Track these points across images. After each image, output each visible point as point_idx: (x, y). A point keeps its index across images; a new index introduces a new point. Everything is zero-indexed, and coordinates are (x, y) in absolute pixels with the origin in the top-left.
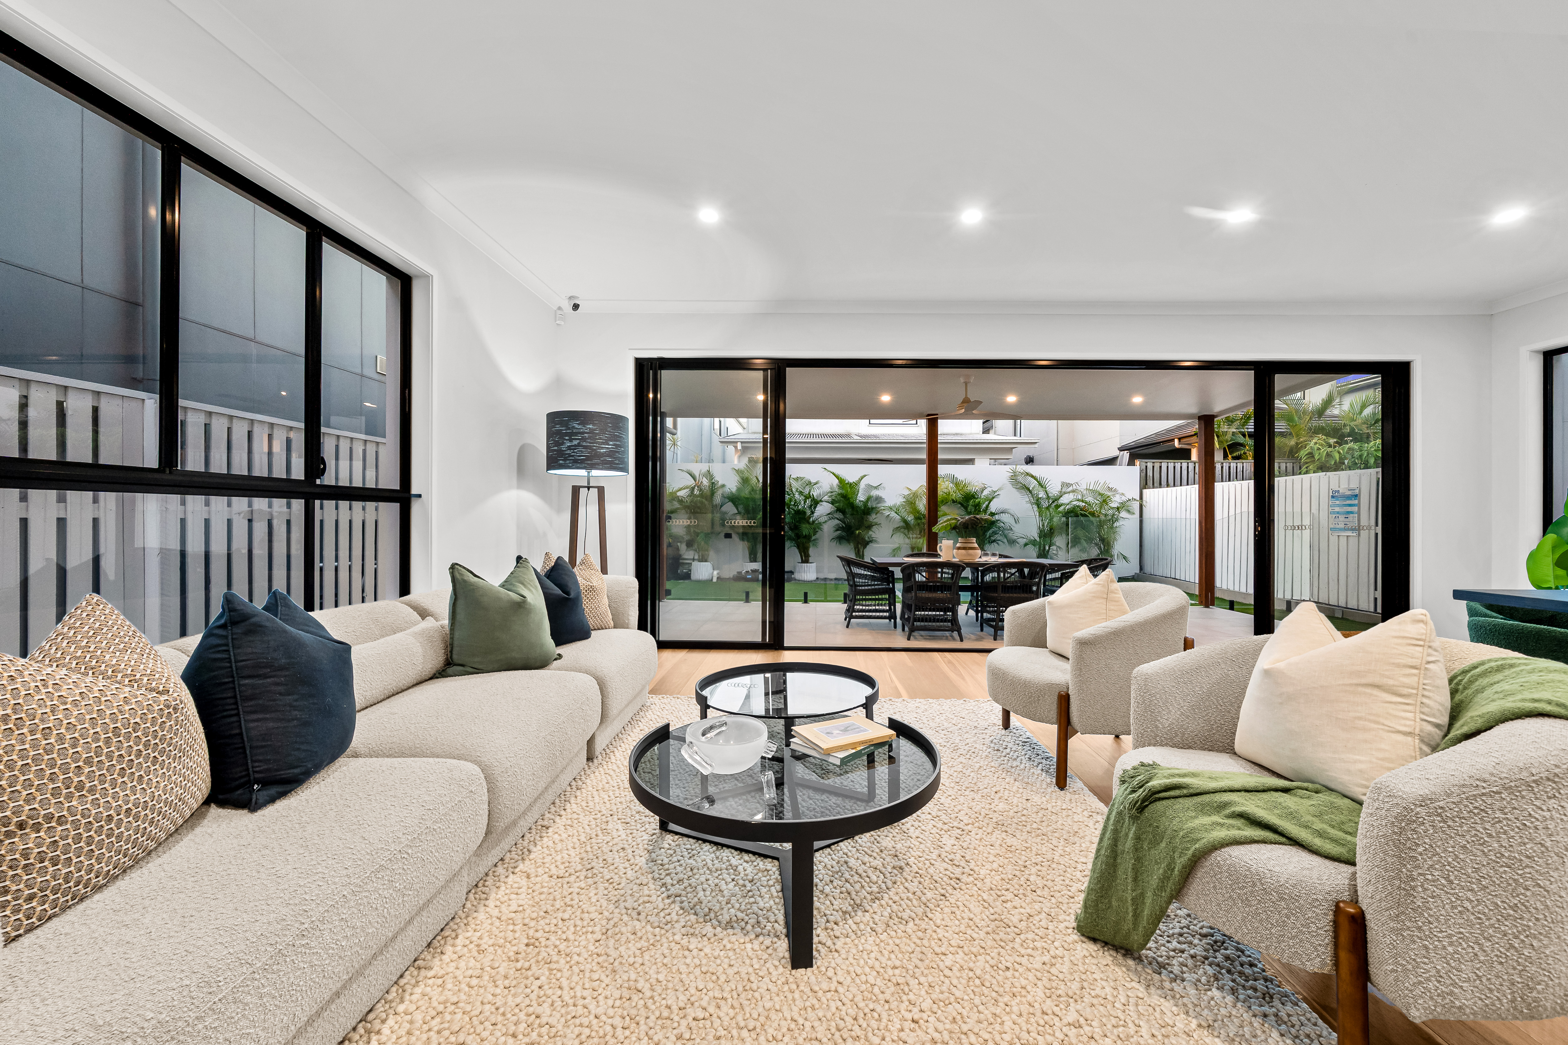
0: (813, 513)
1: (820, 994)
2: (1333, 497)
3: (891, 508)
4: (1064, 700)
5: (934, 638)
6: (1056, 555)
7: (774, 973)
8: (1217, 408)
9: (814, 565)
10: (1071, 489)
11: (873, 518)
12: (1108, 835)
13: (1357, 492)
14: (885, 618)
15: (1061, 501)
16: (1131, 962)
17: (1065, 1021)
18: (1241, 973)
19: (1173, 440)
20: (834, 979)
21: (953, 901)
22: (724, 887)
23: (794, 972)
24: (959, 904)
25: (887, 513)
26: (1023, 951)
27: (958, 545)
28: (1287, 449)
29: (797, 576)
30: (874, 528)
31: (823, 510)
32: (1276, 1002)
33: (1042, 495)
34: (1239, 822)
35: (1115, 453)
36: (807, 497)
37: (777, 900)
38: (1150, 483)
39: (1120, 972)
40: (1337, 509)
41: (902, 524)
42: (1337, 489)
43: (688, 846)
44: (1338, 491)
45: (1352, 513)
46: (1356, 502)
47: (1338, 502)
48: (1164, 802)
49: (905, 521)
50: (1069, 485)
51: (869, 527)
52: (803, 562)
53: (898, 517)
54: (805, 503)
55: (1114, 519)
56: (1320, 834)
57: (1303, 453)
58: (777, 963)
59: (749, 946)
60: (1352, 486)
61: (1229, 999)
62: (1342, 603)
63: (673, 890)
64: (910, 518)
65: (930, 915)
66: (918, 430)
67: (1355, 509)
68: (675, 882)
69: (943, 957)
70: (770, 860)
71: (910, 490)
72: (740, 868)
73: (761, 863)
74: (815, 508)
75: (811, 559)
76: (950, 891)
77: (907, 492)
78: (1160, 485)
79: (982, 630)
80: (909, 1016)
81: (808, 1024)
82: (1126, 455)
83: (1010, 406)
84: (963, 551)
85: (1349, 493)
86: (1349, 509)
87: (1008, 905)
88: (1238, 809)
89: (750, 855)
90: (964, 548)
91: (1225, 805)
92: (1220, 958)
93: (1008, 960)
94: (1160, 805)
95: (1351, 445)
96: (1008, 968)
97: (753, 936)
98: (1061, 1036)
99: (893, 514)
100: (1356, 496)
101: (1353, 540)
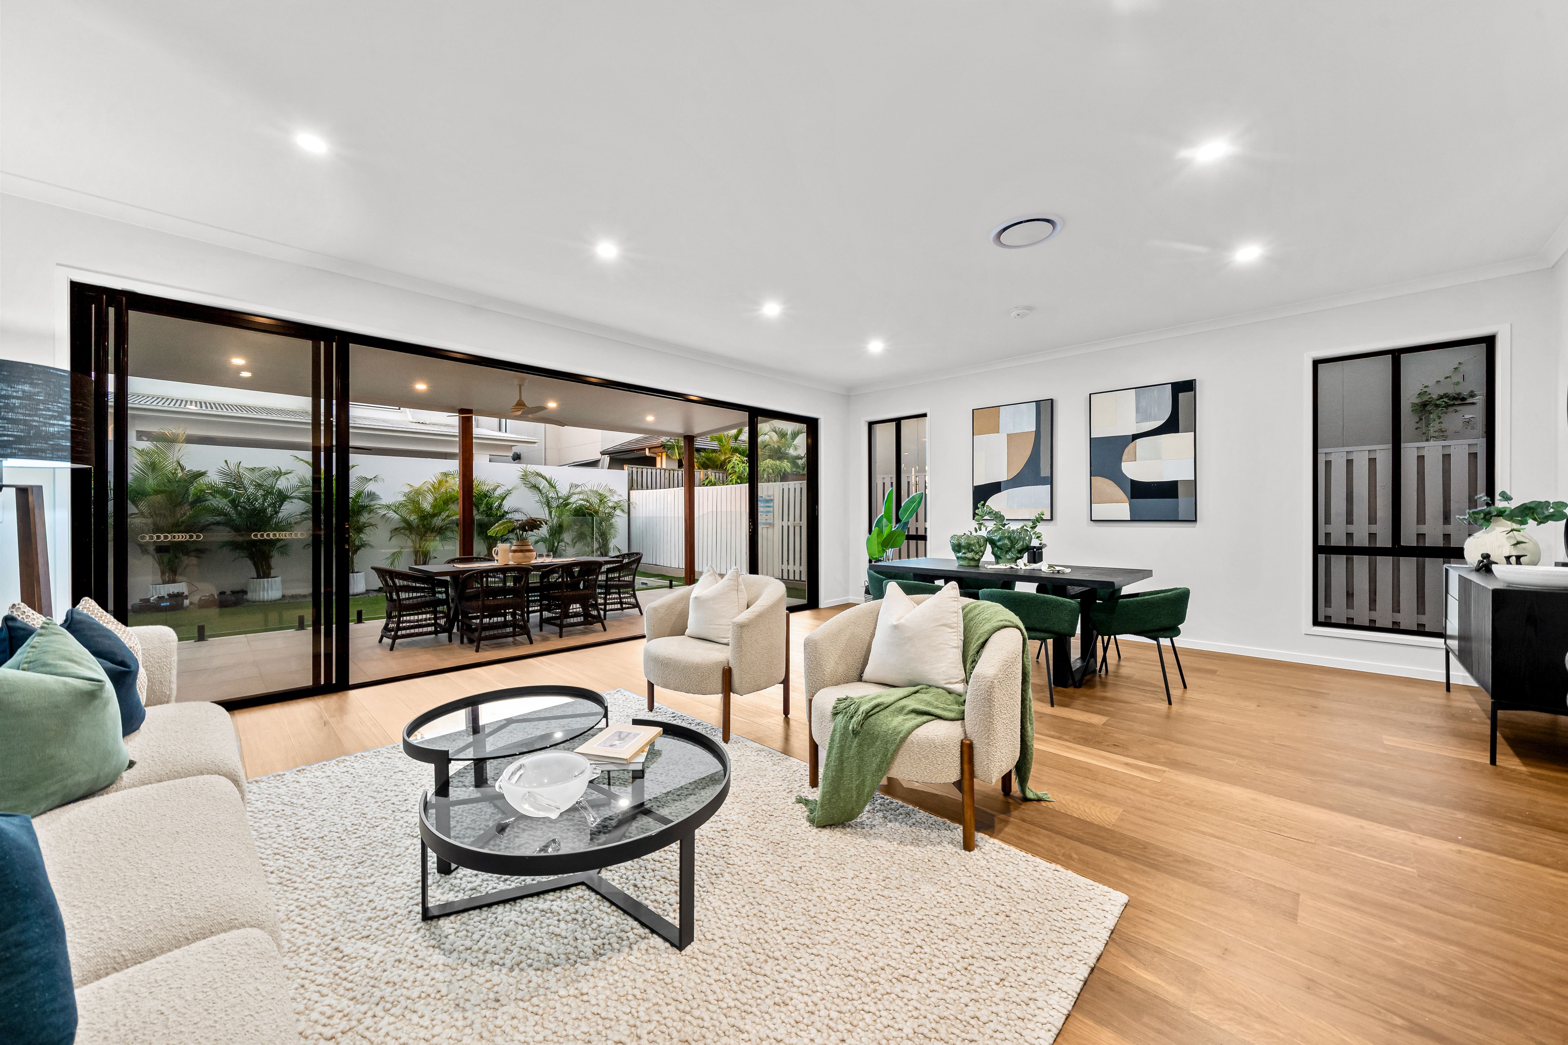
0: (277, 513)
1: (716, 953)
3: (388, 507)
4: (727, 673)
5: (501, 646)
6: (564, 550)
7: (672, 962)
8: (696, 430)
9: (278, 579)
10: (579, 489)
11: (364, 518)
12: (834, 751)
13: (772, 496)
14: (430, 633)
15: (572, 500)
16: (848, 830)
17: (850, 878)
18: (891, 809)
19: (644, 449)
20: (716, 938)
21: (735, 845)
22: (557, 931)
23: (683, 952)
24: (741, 845)
25: (383, 512)
26: (799, 853)
27: (513, 548)
28: (719, 463)
29: (250, 596)
30: (367, 530)
31: (293, 508)
32: (913, 816)
33: (552, 494)
34: (913, 715)
35: (598, 456)
36: (268, 492)
37: (616, 914)
38: (635, 486)
39: (848, 837)
40: (762, 509)
41: (403, 525)
42: (762, 495)
43: (477, 919)
44: (763, 497)
45: (769, 513)
46: (772, 504)
47: (762, 505)
48: (873, 717)
49: (405, 521)
50: (577, 486)
51: (360, 530)
52: (259, 577)
53: (397, 516)
54: (265, 500)
55: (610, 516)
56: (944, 709)
57: (729, 466)
58: (666, 955)
59: (631, 958)
60: (769, 493)
61: (897, 824)
63: (508, 964)
64: (413, 518)
65: (731, 862)
66: (449, 423)
67: (771, 510)
68: (502, 955)
69: (763, 883)
70: (574, 888)
71: (411, 486)
72: (554, 908)
73: (569, 895)
74: (280, 506)
75: (273, 573)
76: (727, 840)
77: (407, 489)
78: (642, 488)
79: (541, 630)
80: (780, 928)
81: (729, 976)
82: (607, 459)
83: (552, 411)
84: (520, 554)
85: (768, 497)
86: (768, 509)
87: (767, 831)
88: (911, 708)
89: (551, 893)
90: (521, 551)
91: (903, 708)
92: (879, 807)
93: (797, 863)
94: (871, 719)
96: (801, 868)
97: (627, 950)
98: (855, 887)
99: (391, 514)
100: (772, 499)
101: (770, 530)
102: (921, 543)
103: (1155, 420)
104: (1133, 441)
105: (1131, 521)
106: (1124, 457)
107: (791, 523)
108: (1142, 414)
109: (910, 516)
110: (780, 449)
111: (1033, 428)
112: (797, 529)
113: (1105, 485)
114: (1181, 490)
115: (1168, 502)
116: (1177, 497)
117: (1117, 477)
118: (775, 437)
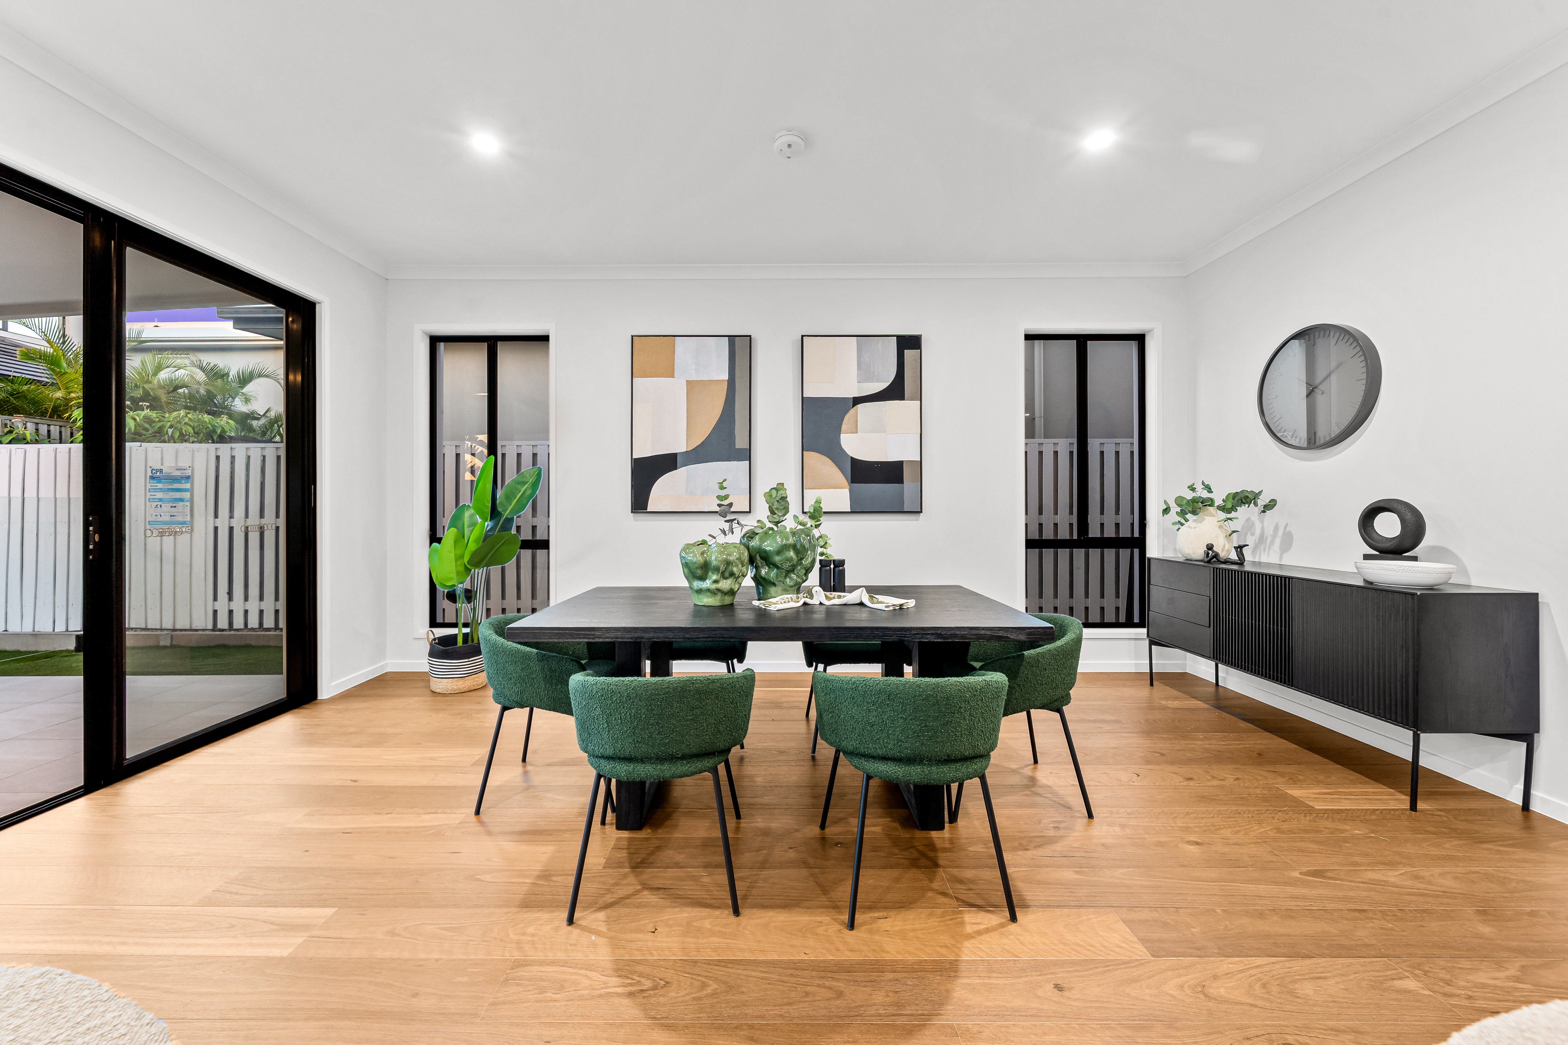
2: (152, 478)
13: (188, 472)
40: (159, 495)
42: (159, 467)
44: (161, 471)
45: (181, 500)
46: (188, 486)
47: (160, 486)
60: (181, 464)
62: (168, 624)
67: (187, 495)
85: (178, 473)
86: (178, 495)
95: (147, 412)
100: (188, 478)
101: (183, 539)
102: (540, 553)
103: (879, 381)
104: (854, 405)
105: (852, 512)
106: (844, 427)
107: (238, 522)
108: (865, 372)
109: (521, 506)
110: (210, 396)
111: (725, 377)
112: (254, 537)
113: (819, 462)
114: (907, 473)
115: (890, 488)
116: (902, 482)
117: (834, 453)
118: (201, 376)
